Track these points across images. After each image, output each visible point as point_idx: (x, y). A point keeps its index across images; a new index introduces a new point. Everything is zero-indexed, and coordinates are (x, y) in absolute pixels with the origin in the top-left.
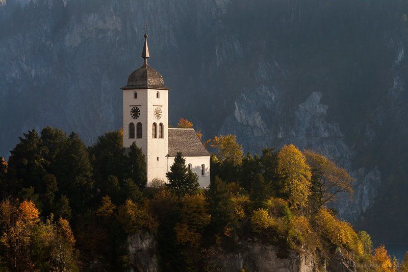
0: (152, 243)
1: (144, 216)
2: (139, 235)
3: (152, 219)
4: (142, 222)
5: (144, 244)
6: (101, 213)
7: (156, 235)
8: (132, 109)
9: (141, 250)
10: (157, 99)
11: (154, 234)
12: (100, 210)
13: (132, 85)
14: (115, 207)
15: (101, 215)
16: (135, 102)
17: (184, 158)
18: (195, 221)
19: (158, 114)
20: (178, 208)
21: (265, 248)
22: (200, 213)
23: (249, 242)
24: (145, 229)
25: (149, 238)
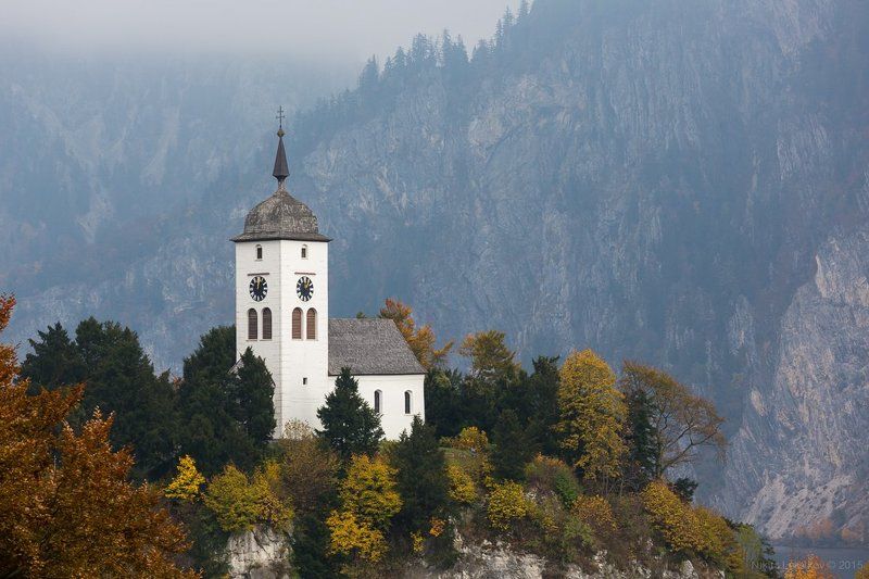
0: (282, 552)
1: (262, 498)
2: (253, 535)
3: (277, 504)
4: (255, 510)
5: (262, 552)
6: (174, 491)
7: (291, 535)
8: (253, 282)
9: (258, 566)
10: (304, 260)
11: (286, 534)
12: (174, 485)
13: (254, 233)
14: (202, 480)
15: (174, 495)
16: (259, 267)
17: (356, 378)
18: (369, 506)
19: (305, 290)
20: (336, 480)
21: (518, 560)
22: (379, 490)
23: (485, 547)
24: (265, 524)
25: (276, 542)
